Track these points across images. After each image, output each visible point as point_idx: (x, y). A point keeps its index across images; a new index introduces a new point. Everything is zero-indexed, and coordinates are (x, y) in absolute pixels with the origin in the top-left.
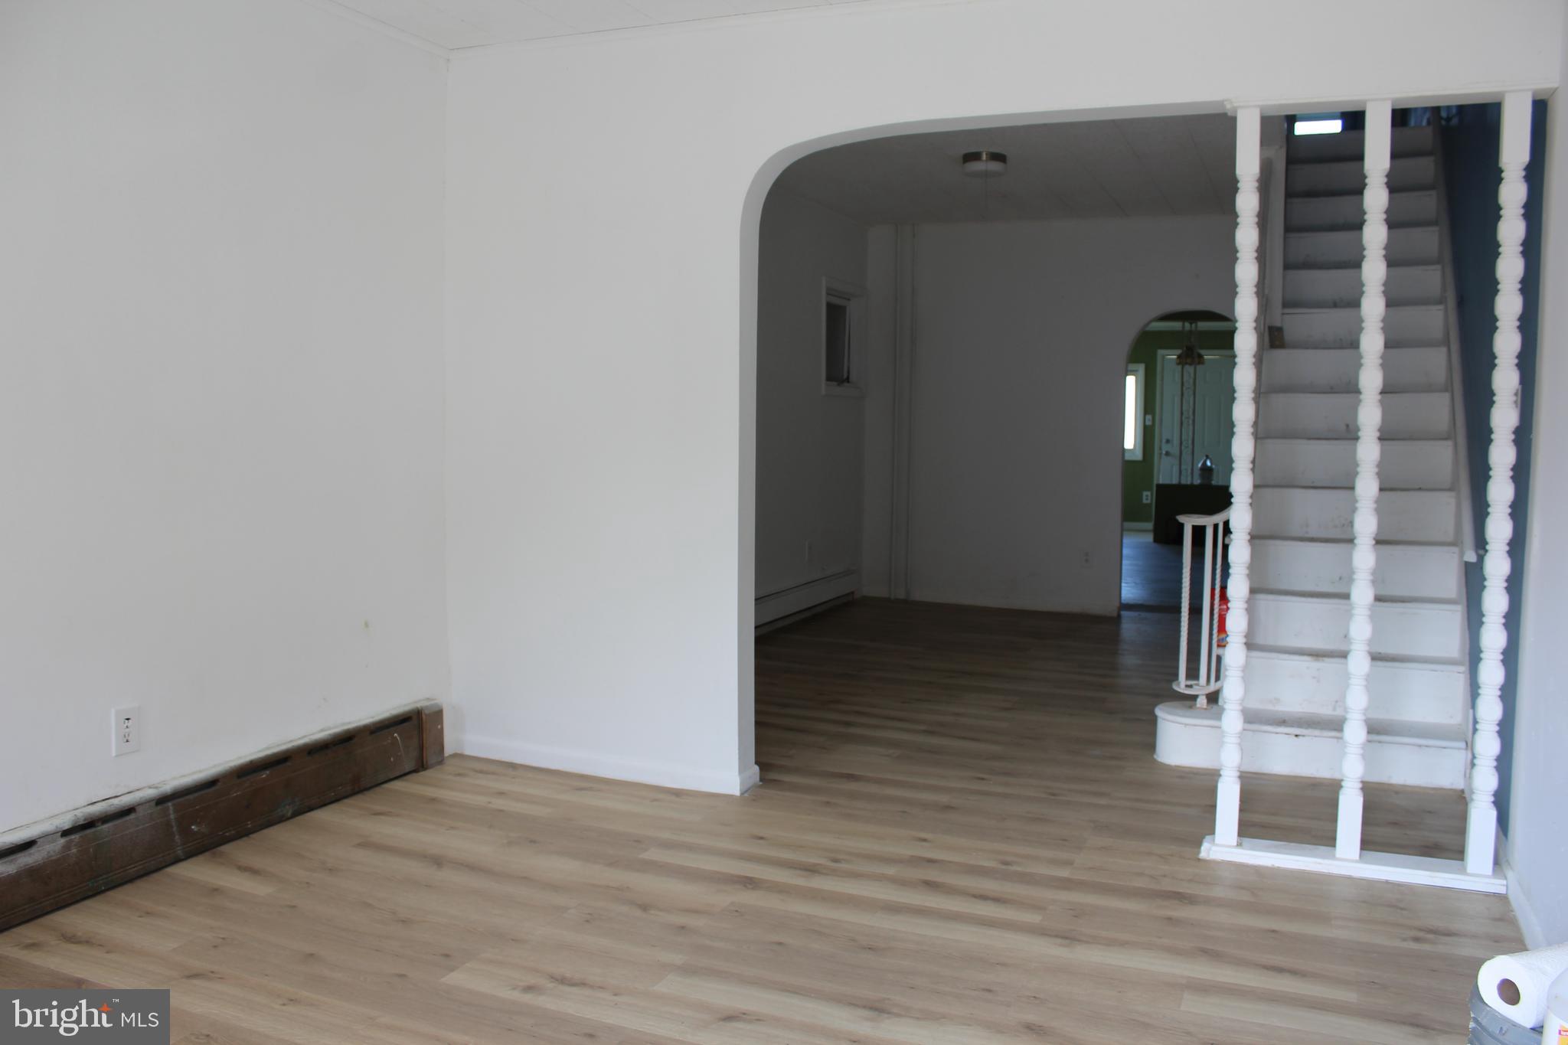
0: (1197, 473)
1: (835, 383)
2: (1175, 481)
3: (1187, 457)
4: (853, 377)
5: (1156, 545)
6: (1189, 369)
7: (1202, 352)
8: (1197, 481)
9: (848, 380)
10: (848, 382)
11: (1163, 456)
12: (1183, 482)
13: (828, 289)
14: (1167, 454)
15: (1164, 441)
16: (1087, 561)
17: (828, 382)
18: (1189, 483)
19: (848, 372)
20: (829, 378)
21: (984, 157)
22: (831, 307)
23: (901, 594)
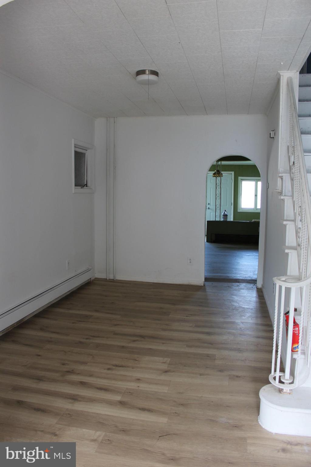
0: (222, 216)
1: (80, 187)
2: (214, 220)
3: (218, 211)
4: (89, 184)
5: (208, 244)
6: (219, 178)
7: (222, 172)
8: (222, 220)
9: (86, 185)
10: (87, 186)
11: (207, 209)
12: (217, 220)
13: (75, 145)
14: (209, 208)
15: (207, 204)
16: (190, 262)
17: (76, 187)
18: (219, 220)
19: (87, 182)
20: (76, 185)
21: (147, 72)
22: (76, 153)
23: (112, 277)
